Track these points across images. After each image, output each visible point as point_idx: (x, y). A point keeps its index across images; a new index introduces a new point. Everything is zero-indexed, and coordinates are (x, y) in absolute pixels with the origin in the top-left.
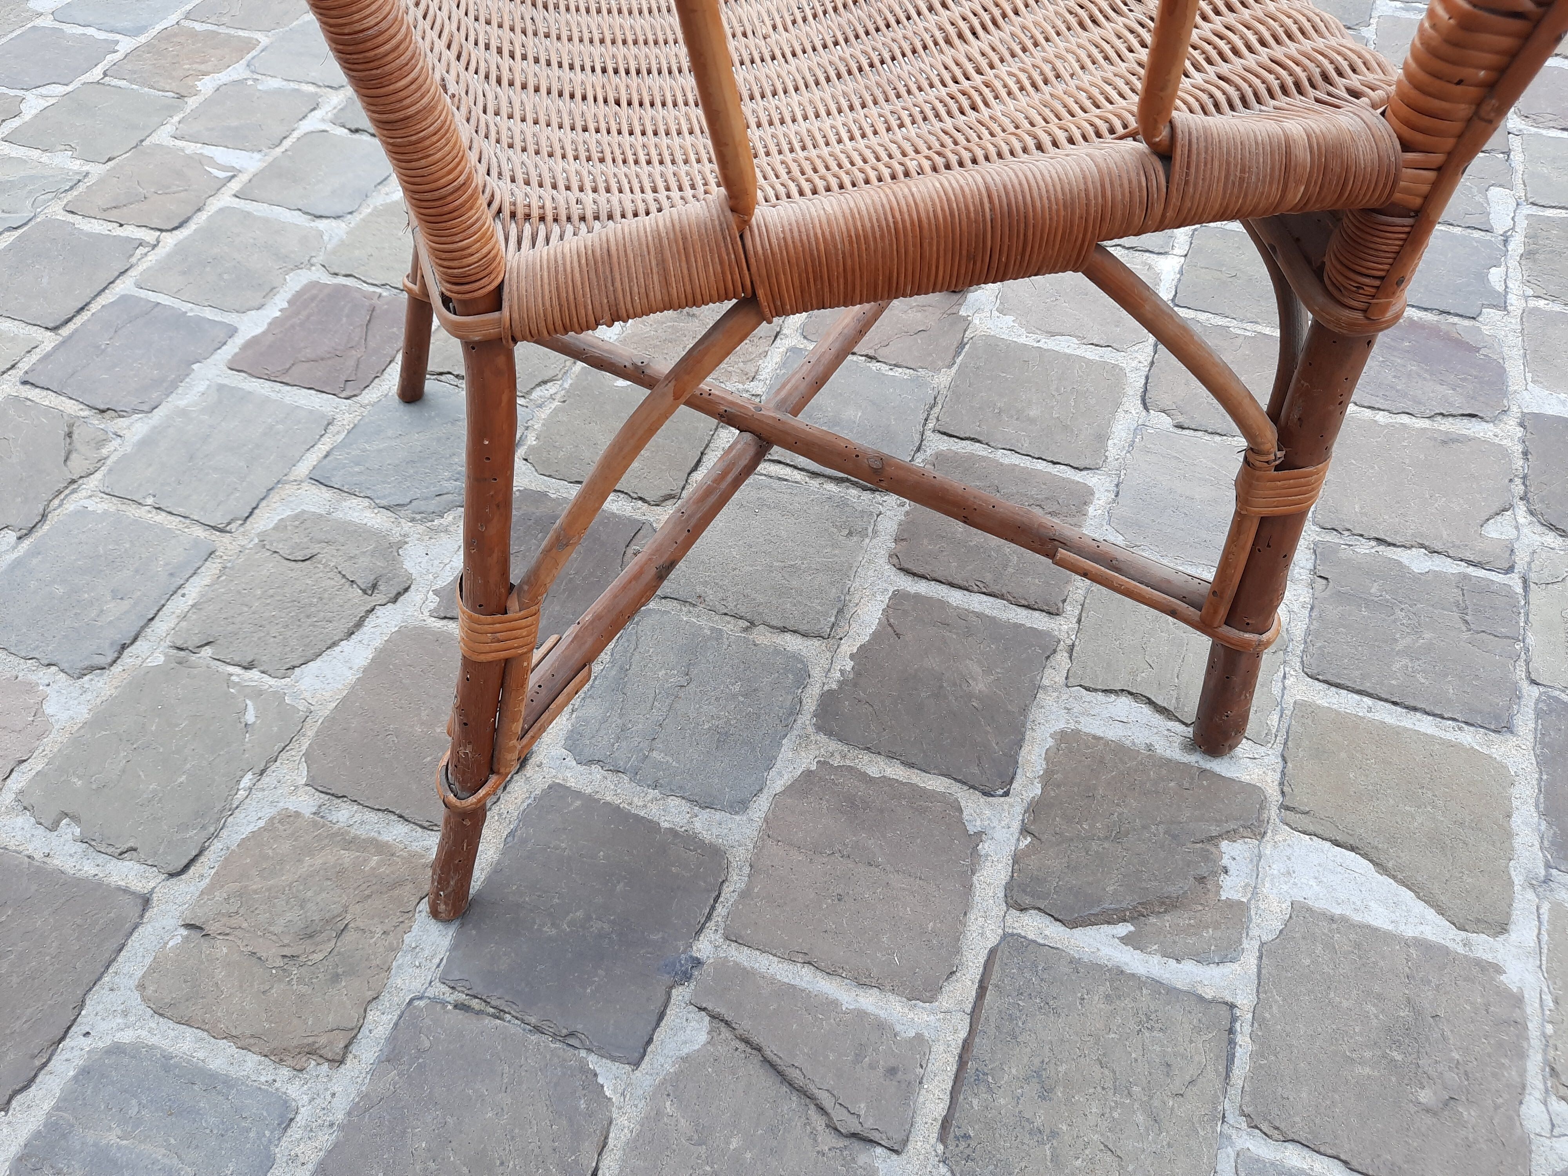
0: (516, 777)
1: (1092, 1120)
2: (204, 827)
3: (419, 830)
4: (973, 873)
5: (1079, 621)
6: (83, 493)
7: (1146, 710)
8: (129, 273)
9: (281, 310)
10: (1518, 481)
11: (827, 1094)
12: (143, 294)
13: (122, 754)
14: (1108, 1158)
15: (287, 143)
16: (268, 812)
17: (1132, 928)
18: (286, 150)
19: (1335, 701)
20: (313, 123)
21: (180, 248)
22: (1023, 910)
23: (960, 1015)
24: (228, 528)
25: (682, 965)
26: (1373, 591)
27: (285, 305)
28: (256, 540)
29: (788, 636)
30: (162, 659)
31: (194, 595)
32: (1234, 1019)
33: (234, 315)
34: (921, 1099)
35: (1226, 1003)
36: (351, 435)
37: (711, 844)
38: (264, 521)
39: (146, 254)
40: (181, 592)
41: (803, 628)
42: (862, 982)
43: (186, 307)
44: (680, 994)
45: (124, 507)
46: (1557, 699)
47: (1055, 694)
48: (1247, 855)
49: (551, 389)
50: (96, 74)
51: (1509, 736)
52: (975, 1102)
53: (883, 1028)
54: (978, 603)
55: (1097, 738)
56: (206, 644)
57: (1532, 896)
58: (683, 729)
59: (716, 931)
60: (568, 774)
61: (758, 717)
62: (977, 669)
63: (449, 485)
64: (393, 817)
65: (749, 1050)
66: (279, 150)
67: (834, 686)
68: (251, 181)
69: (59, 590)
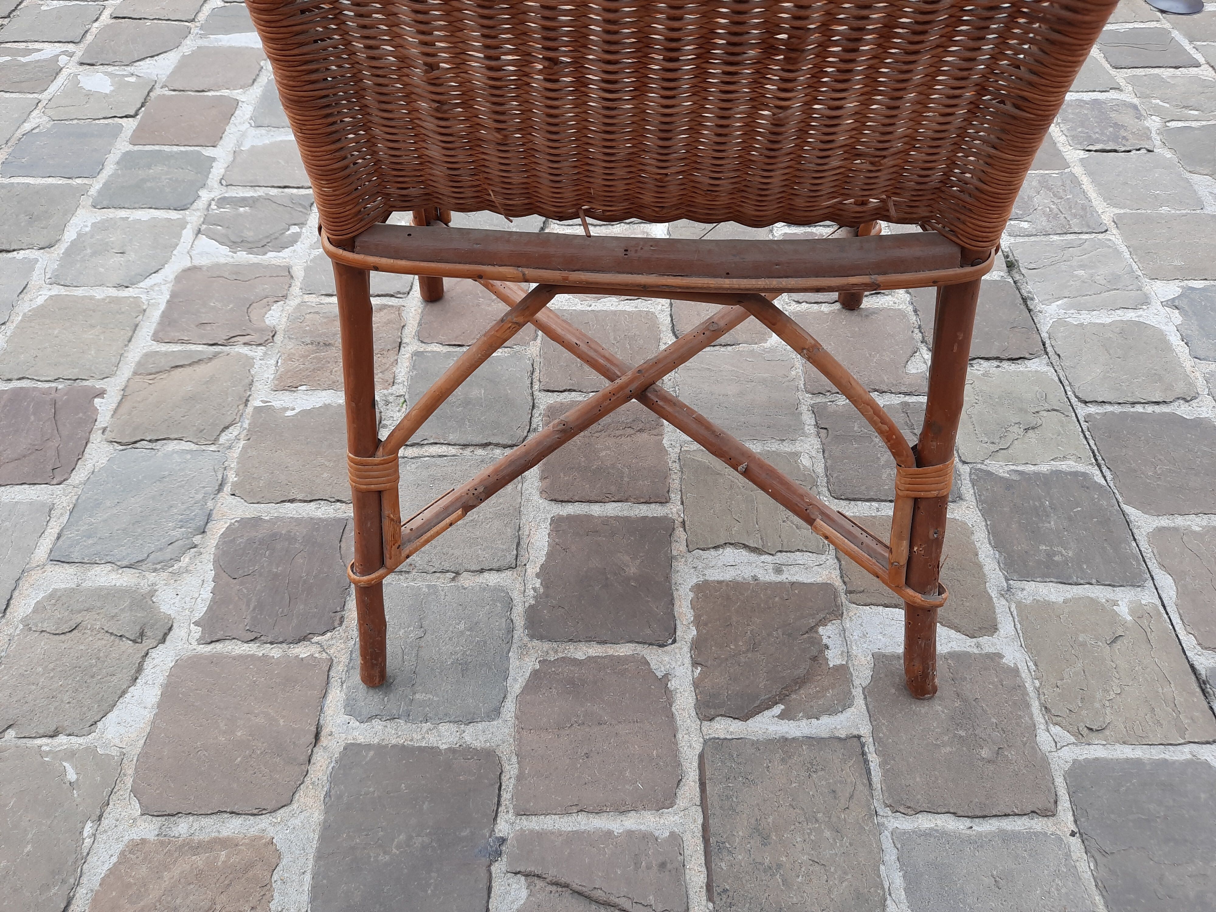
0: (315, 750)
1: (799, 847)
2: (64, 881)
3: (252, 818)
4: (671, 706)
5: (682, 503)
7: (744, 552)
10: (917, 331)
11: (625, 899)
14: (817, 868)
16: (117, 848)
17: (783, 707)
19: (855, 510)
22: (711, 720)
23: (694, 808)
25: (491, 847)
26: (856, 429)
28: (21, 626)
29: (486, 575)
32: (863, 745)
34: (688, 877)
35: (855, 737)
36: (73, 513)
37: (482, 749)
38: (22, 607)
41: (495, 566)
42: (622, 810)
44: (498, 868)
46: (981, 470)
47: (683, 560)
48: (836, 632)
49: (233, 431)
51: (961, 502)
52: (723, 865)
53: (647, 837)
54: (612, 509)
55: (720, 582)
56: (7, 728)
57: (1004, 602)
58: (432, 669)
59: (508, 812)
60: (356, 733)
61: (485, 643)
62: (626, 558)
63: (177, 533)
64: (226, 815)
65: (560, 889)
67: (532, 602)
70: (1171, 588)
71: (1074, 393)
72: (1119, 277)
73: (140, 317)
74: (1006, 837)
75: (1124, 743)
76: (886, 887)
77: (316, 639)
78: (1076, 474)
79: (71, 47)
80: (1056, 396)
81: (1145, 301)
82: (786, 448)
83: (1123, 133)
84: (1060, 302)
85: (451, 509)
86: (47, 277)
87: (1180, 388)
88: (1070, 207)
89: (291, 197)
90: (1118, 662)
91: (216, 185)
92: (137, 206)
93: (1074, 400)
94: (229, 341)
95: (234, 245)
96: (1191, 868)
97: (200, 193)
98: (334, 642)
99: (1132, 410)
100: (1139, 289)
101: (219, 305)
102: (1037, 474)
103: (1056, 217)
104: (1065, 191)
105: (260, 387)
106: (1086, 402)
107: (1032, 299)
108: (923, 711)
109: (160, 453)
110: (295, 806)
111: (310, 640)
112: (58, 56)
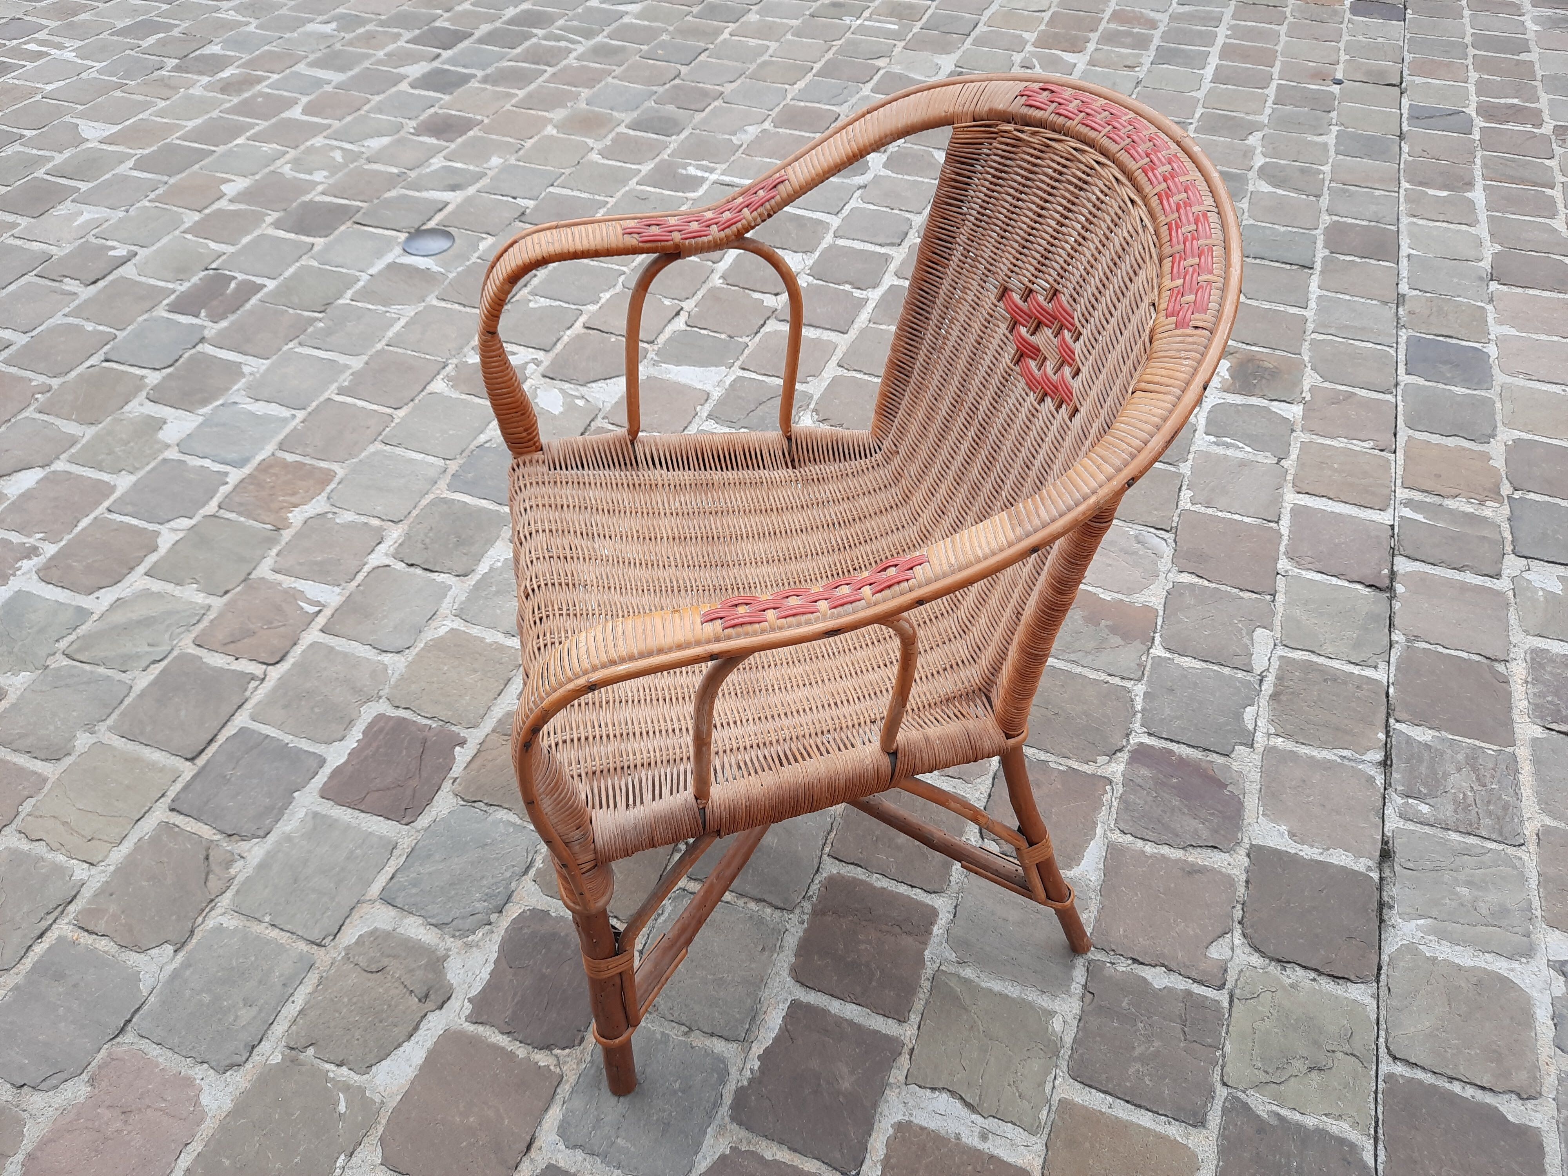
0: (524, 1159)
5: (919, 1028)
6: (218, 911)
7: (958, 1104)
8: (245, 705)
9: (357, 742)
10: (1239, 907)
12: (256, 726)
13: (256, 1138)
15: (360, 577)
18: (359, 585)
19: (1087, 1098)
20: (377, 558)
21: (282, 681)
24: (323, 943)
26: (1124, 1004)
27: (360, 736)
28: (343, 954)
29: (715, 1040)
30: (280, 1058)
31: (300, 1002)
33: (323, 746)
36: (409, 858)
38: (350, 936)
39: (256, 688)
40: (291, 999)
41: (725, 1034)
43: (287, 738)
45: (248, 924)
46: (1238, 1099)
47: (897, 1091)
50: (212, 507)
51: (1201, 1129)
54: (850, 1011)
55: (922, 1128)
56: (310, 1045)
58: (640, 1119)
60: (560, 1156)
61: (691, 1109)
62: (845, 1070)
63: (480, 906)
66: (354, 584)
67: (745, 1083)
68: (333, 615)
69: (206, 998)
71: (1387, 1041)
72: (1508, 911)
73: (514, 672)
77: (557, 1051)
78: (1342, 1141)
79: (540, 355)
80: (1364, 1039)
81: (1527, 952)
82: (1045, 1002)
84: (1422, 922)
86: (455, 607)
87: (1520, 1078)
88: (1489, 802)
93: (1383, 1050)
98: (569, 1059)
99: (1448, 1086)
100: (1528, 935)
102: (1299, 1126)
103: (1467, 809)
104: (1493, 777)
106: (1395, 1058)
107: (1391, 907)
109: (490, 818)
111: (551, 1050)
112: (527, 363)
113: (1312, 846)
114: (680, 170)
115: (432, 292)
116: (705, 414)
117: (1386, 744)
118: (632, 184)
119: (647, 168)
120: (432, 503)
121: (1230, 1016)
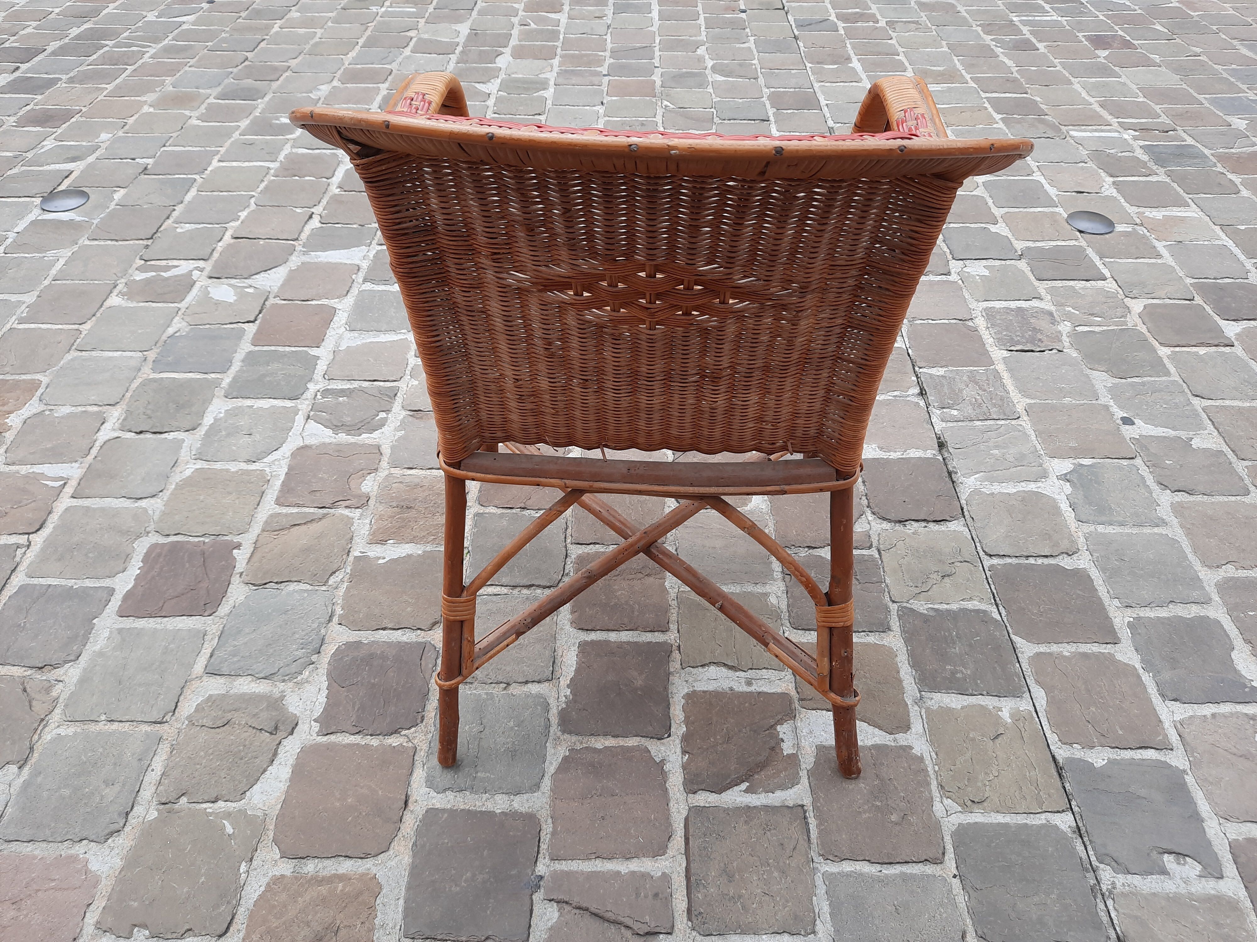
0: (405, 813)
1: (755, 883)
2: (228, 903)
3: (360, 860)
4: (665, 783)
5: (678, 632)
6: (53, 726)
7: (724, 670)
8: (18, 569)
9: (139, 569)
10: (864, 498)
11: (628, 918)
12: (35, 581)
13: (157, 878)
14: (767, 898)
15: (94, 452)
16: (264, 881)
17: (748, 784)
18: (96, 457)
19: (809, 638)
20: (106, 433)
21: (48, 543)
22: (695, 793)
23: (680, 856)
24: (164, 720)
25: (533, 882)
26: (813, 575)
27: (141, 564)
28: (187, 722)
29: (530, 685)
30: (156, 814)
31: (159, 768)
32: (805, 812)
33: (108, 580)
34: (674, 904)
35: (800, 805)
36: (221, 638)
37: (527, 813)
38: (187, 708)
39: (25, 553)
40: (150, 769)
41: (536, 679)
42: (628, 858)
43: (70, 583)
44: (538, 897)
45: (86, 727)
46: (905, 607)
47: (678, 675)
48: (790, 729)
49: (339, 575)
51: (889, 632)
52: (700, 895)
53: (645, 876)
54: (625, 636)
55: (704, 692)
56: (182, 795)
57: (916, 708)
58: (490, 755)
59: (545, 858)
60: (434, 801)
61: (529, 735)
62: (635, 674)
63: (300, 653)
64: (341, 858)
65: (582, 912)
66: (90, 458)
67: (564, 706)
68: (79, 484)
69: (66, 792)
70: (1043, 699)
71: (982, 548)
72: (1024, 454)
73: (266, 486)
74: (904, 877)
75: (998, 812)
76: (817, 911)
77: (404, 732)
78: (978, 611)
79: (201, 264)
80: (968, 551)
81: (1044, 475)
82: (759, 589)
83: (1039, 336)
84: (977, 476)
85: (508, 635)
86: (193, 453)
87: (1065, 545)
88: (992, 398)
89: (379, 389)
90: (998, 753)
91: (320, 379)
92: (259, 396)
93: (982, 553)
94: (333, 505)
95: (336, 428)
96: (1036, 899)
97: (308, 386)
98: (417, 734)
99: (1026, 562)
100: (1041, 465)
101: (325, 476)
102: (948, 611)
103: (980, 406)
104: (988, 384)
105: (359, 541)
106: (991, 556)
107: (956, 473)
108: (851, 787)
109: (284, 592)
110: (391, 852)
111: (399, 733)
112: (192, 271)
113: (896, 452)
114: (274, 121)
115: (83, 236)
116: (361, 280)
117: (918, 382)
118: (236, 135)
119: (244, 124)
120: (143, 384)
121: (882, 562)
